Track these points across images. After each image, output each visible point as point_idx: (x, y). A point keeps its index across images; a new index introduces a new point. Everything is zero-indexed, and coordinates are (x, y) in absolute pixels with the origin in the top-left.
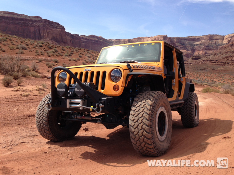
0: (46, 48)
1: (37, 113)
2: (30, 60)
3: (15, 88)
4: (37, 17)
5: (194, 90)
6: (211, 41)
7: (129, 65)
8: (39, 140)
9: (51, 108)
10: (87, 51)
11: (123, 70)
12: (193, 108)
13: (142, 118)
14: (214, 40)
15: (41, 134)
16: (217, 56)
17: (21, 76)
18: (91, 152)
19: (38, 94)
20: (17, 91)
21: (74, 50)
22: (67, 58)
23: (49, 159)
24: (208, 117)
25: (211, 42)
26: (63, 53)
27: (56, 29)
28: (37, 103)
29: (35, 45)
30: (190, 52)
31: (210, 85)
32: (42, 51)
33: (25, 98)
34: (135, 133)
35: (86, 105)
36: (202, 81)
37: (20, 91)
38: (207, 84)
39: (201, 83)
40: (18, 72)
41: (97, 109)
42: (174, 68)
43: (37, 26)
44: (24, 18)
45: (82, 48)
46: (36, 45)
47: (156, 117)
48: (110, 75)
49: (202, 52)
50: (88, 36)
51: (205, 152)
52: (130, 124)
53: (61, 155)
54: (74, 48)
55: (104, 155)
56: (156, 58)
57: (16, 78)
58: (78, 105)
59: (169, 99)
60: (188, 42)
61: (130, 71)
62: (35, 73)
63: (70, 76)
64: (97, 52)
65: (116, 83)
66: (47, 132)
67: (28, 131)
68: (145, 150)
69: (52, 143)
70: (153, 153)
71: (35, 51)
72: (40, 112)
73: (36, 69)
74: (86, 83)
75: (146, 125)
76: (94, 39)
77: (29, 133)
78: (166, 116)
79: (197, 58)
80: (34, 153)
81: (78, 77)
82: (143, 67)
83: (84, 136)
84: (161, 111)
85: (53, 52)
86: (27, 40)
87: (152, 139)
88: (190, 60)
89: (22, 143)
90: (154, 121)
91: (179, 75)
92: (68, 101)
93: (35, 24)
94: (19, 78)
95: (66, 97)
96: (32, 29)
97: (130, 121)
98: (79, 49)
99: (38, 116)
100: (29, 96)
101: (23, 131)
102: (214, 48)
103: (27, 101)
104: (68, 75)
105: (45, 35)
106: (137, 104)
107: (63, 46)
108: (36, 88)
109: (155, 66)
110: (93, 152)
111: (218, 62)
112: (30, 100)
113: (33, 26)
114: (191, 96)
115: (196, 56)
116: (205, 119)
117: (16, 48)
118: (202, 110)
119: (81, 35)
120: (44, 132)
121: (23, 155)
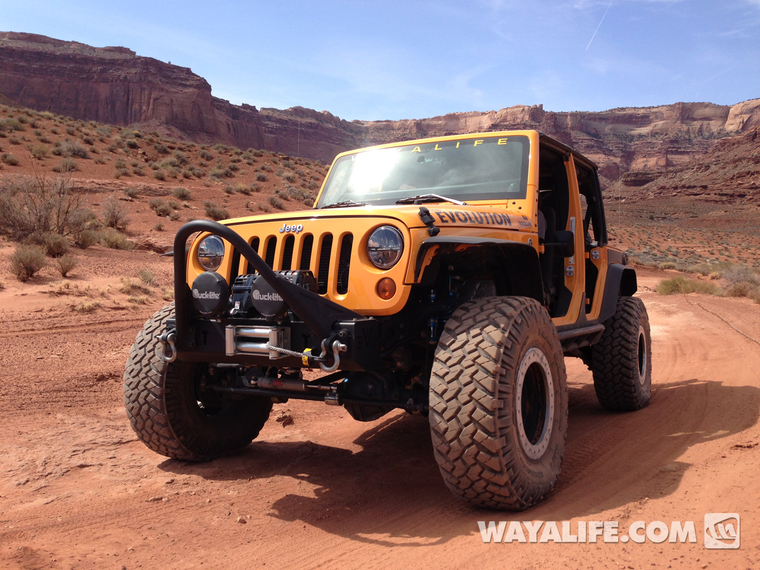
0: (150, 151)
1: (129, 370)
2: (99, 192)
3: (53, 284)
4: (121, 50)
5: (635, 289)
6: (687, 124)
7: (427, 212)
8: (134, 457)
9: (175, 354)
10: (284, 159)
11: (409, 229)
12: (632, 347)
13: (471, 387)
14: (695, 120)
15: (141, 438)
16: (707, 172)
17: (72, 246)
18: (305, 495)
19: (129, 304)
20: (61, 293)
21: (241, 158)
22: (219, 185)
23: (171, 519)
24: (682, 377)
25: (685, 128)
26: (205, 166)
27: (180, 88)
28: (124, 332)
29: (115, 144)
30: (617, 160)
31: (684, 268)
32: (137, 162)
33: (85, 318)
34: (449, 436)
35: (289, 345)
36: (659, 255)
37: (68, 294)
38: (674, 264)
39: (654, 263)
40: (61, 232)
41: (325, 357)
42: (572, 218)
43: (121, 81)
44: (78, 52)
45: (267, 149)
46: (119, 144)
47: (515, 381)
48: (365, 248)
49: (655, 159)
50: (285, 111)
51: (677, 495)
52: (431, 404)
53: (209, 508)
54: (239, 151)
55: (348, 505)
56: (512, 187)
57: (56, 252)
58: (263, 346)
59: (558, 321)
60: (610, 126)
61: (429, 232)
62: (117, 236)
63: (235, 249)
64: (316, 162)
65: (384, 272)
66: (161, 432)
67: (98, 426)
68: (480, 490)
69: (179, 466)
70: (507, 501)
71: (114, 162)
72: (138, 367)
73: (120, 222)
74: (289, 274)
75: (484, 409)
76: (305, 120)
77: (101, 434)
78: (549, 379)
79: (640, 179)
80: (120, 502)
81: (261, 252)
82: (470, 219)
83: (281, 443)
84: (532, 361)
85: (173, 165)
86: (88, 124)
87: (504, 455)
88: (618, 187)
89: (82, 466)
90: (510, 396)
91: (586, 241)
92: (229, 332)
93: (113, 72)
94: (66, 251)
95: (222, 317)
96: (104, 90)
97: (432, 395)
98: (256, 155)
99: (131, 380)
100: (99, 311)
101: (83, 429)
102: (695, 147)
103: (91, 327)
104: (228, 245)
105: (144, 108)
106: (454, 342)
107: (203, 145)
108: (121, 285)
109: (510, 212)
110: (312, 495)
111: (707, 191)
112: (104, 323)
113: (106, 81)
114: (626, 308)
115: (637, 174)
116: (670, 381)
117: (54, 153)
118: (660, 351)
119: (264, 109)
120: (150, 431)
121: (86, 509)
